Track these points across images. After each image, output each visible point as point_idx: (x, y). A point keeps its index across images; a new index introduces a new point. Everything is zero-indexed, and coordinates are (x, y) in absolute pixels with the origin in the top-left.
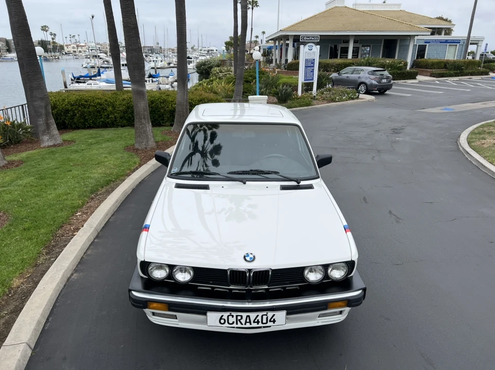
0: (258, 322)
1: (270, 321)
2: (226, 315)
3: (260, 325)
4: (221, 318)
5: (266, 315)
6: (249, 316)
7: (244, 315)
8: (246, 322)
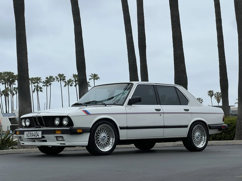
0: (34, 136)
1: (38, 136)
2: (28, 132)
3: (35, 137)
4: (27, 134)
5: (36, 133)
6: (32, 133)
7: (31, 132)
8: (32, 136)
